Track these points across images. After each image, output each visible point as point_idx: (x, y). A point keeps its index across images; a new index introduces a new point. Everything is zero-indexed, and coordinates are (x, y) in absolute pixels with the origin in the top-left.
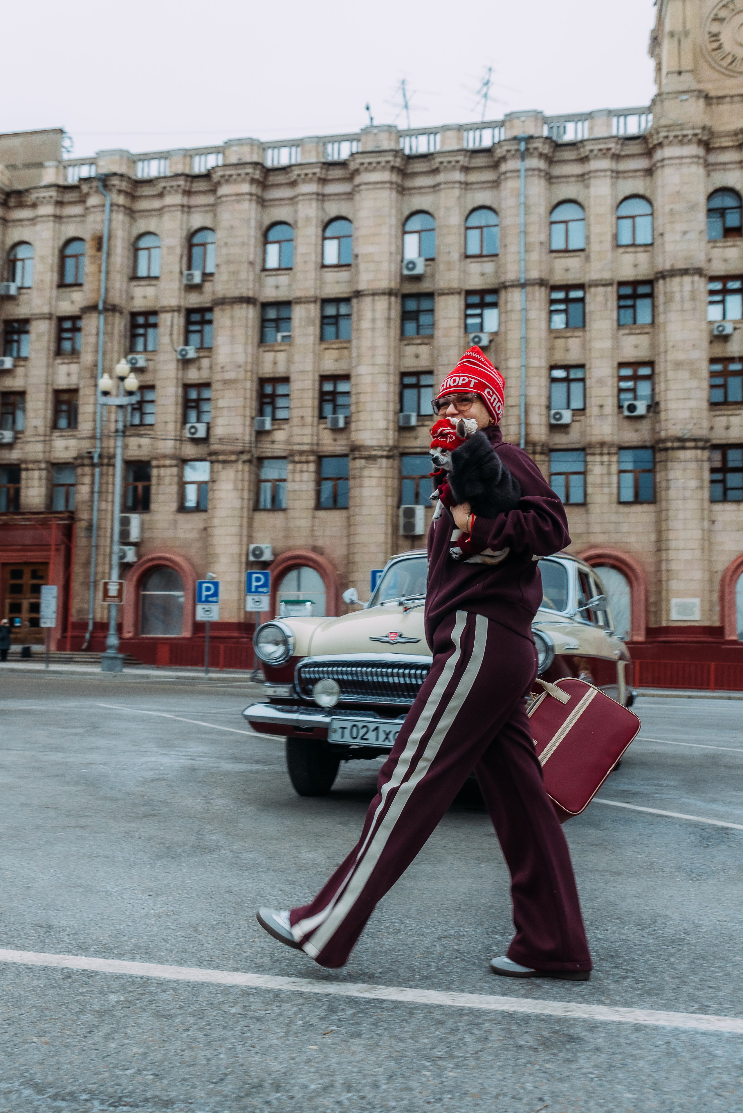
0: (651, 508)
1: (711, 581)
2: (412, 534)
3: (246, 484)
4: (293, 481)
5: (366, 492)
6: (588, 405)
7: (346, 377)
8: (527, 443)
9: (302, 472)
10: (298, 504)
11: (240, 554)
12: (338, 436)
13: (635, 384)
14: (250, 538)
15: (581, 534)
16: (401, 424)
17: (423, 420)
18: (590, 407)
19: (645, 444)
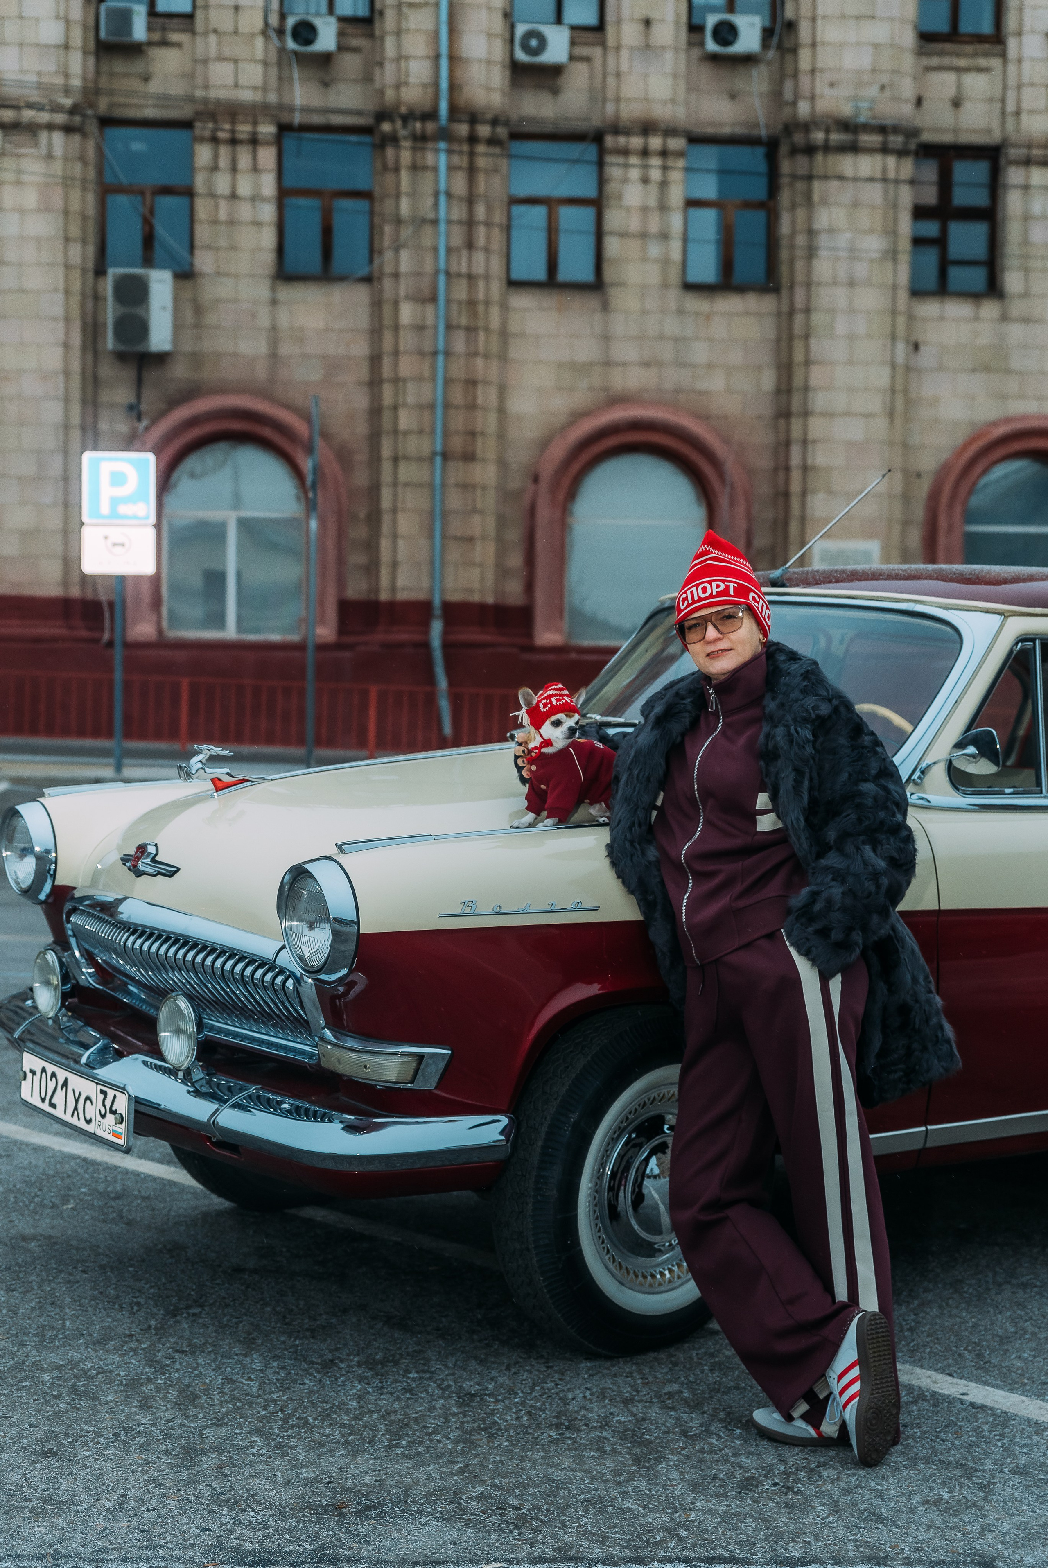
0: (766, 304)
1: (907, 497)
2: (141, 348)
6: (610, 16)
8: (455, 110)
15: (589, 365)
16: (103, 35)
17: (164, 29)
18: (619, 23)
19: (755, 132)
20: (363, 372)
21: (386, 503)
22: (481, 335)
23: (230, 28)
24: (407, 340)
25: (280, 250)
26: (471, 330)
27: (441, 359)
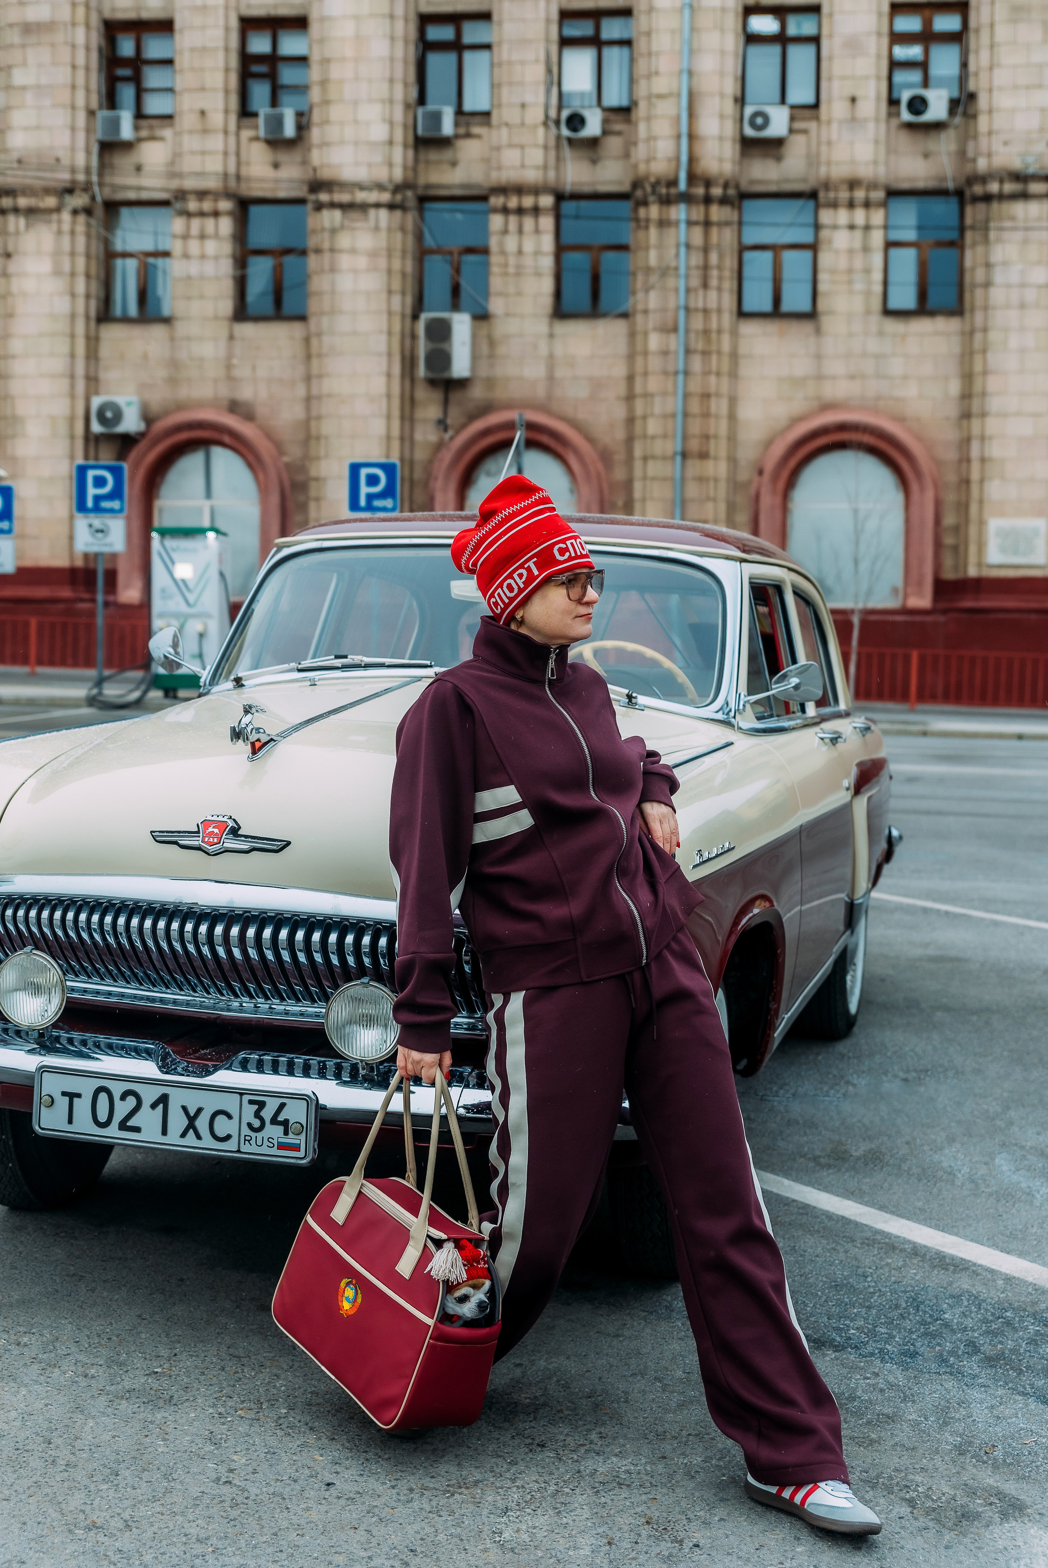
0: (952, 325)
2: (446, 375)
3: (81, 263)
4: (186, 256)
5: (345, 283)
6: (824, 97)
7: (300, 23)
8: (692, 178)
9: (202, 237)
10: (196, 308)
11: (72, 419)
12: (283, 157)
13: (926, 52)
14: (93, 382)
15: (805, 379)
16: (420, 132)
17: (468, 125)
18: (830, 101)
19: (944, 185)
20: (622, 390)
21: (637, 494)
22: (714, 357)
23: (518, 121)
24: (654, 363)
25: (558, 294)
26: (705, 353)
27: (681, 377)
